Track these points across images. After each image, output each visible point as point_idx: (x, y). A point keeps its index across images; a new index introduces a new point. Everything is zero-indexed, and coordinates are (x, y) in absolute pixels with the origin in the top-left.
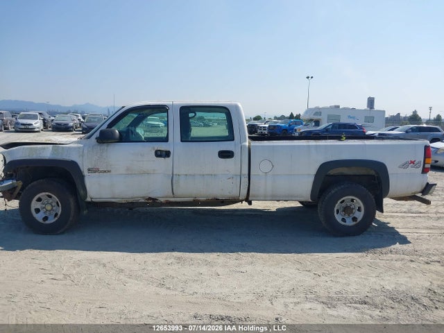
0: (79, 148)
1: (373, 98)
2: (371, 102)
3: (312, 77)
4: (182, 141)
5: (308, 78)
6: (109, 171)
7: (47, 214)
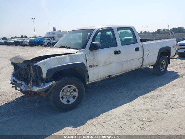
0: (83, 54)
1: (55, 28)
2: (54, 29)
3: (34, 18)
4: (122, 45)
5: (32, 18)
6: (98, 65)
7: (68, 98)
